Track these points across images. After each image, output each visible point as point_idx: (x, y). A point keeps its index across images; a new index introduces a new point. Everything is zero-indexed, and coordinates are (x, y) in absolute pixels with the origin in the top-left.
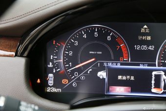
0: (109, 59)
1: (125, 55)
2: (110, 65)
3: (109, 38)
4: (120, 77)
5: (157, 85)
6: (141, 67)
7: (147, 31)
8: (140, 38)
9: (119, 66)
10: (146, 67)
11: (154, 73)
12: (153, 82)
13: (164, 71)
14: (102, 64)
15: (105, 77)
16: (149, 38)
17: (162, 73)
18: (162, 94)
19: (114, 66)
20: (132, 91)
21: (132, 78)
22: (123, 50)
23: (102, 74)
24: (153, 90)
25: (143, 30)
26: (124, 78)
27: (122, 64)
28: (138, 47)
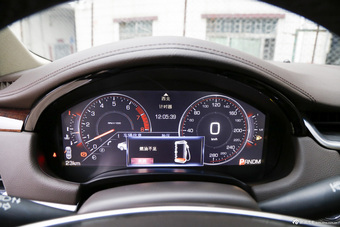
0: (129, 130)
1: (145, 125)
2: (130, 135)
3: (128, 107)
4: (141, 149)
5: (180, 155)
6: (163, 137)
7: (168, 99)
8: (161, 106)
9: (140, 137)
10: (169, 137)
11: (176, 143)
12: (176, 152)
13: (186, 140)
14: (122, 135)
15: (126, 148)
16: (170, 107)
17: (185, 143)
18: (186, 163)
19: (135, 137)
20: (155, 162)
21: (155, 149)
22: (144, 120)
23: (123, 146)
24: (177, 160)
25: (163, 98)
26: (146, 149)
27: (143, 135)
28: (159, 117)
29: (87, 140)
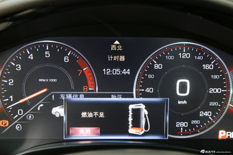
0: (68, 89)
1: (90, 83)
2: (69, 97)
3: (66, 59)
4: (84, 114)
5: (136, 124)
6: (113, 99)
7: (120, 48)
8: (110, 58)
9: (82, 99)
10: (120, 99)
11: (131, 107)
12: (130, 119)
13: (144, 103)
14: (58, 96)
15: (63, 115)
16: (122, 58)
17: (143, 107)
18: (143, 135)
19: (76, 99)
20: (102, 133)
21: (102, 115)
22: (88, 75)
23: (58, 111)
24: (131, 131)
25: (113, 47)
26: (90, 115)
27: (86, 96)
28: (107, 72)
29: (10, 103)
